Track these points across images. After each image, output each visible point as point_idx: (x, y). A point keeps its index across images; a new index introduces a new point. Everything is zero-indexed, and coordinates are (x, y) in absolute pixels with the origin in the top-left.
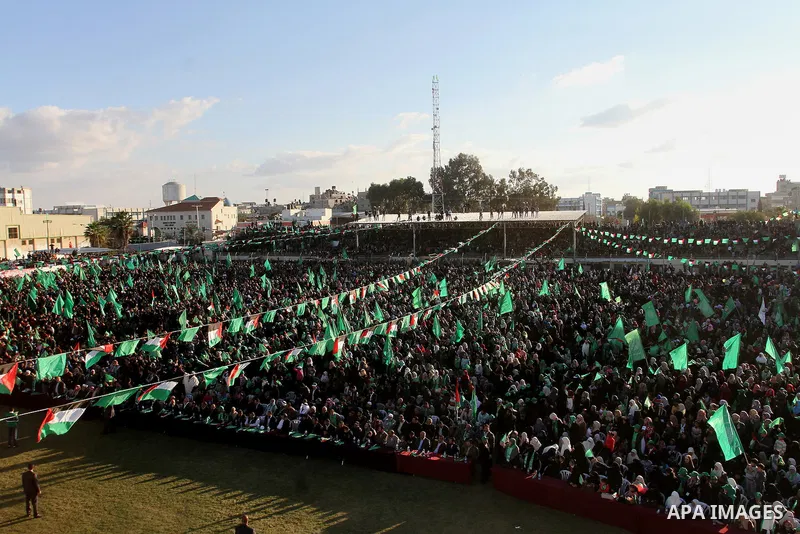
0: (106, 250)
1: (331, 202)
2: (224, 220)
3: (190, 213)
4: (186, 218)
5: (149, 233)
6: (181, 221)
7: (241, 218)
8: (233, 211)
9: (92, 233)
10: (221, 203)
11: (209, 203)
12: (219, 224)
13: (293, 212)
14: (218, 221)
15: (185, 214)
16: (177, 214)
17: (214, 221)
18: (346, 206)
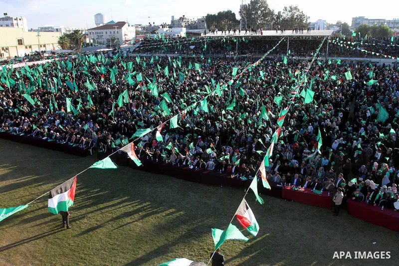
0: (70, 51)
1: (183, 24)
2: (128, 34)
3: (111, 30)
4: (109, 33)
5: (90, 42)
6: (107, 35)
7: (137, 33)
8: (133, 29)
9: (61, 42)
10: (126, 25)
11: (121, 24)
12: (126, 36)
13: (165, 29)
14: (125, 35)
15: (108, 31)
16: (104, 31)
17: (123, 35)
18: (190, 26)
